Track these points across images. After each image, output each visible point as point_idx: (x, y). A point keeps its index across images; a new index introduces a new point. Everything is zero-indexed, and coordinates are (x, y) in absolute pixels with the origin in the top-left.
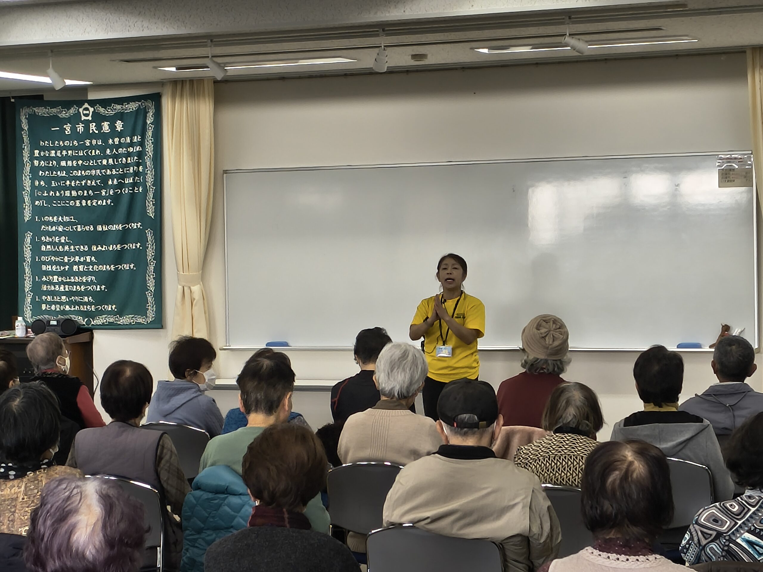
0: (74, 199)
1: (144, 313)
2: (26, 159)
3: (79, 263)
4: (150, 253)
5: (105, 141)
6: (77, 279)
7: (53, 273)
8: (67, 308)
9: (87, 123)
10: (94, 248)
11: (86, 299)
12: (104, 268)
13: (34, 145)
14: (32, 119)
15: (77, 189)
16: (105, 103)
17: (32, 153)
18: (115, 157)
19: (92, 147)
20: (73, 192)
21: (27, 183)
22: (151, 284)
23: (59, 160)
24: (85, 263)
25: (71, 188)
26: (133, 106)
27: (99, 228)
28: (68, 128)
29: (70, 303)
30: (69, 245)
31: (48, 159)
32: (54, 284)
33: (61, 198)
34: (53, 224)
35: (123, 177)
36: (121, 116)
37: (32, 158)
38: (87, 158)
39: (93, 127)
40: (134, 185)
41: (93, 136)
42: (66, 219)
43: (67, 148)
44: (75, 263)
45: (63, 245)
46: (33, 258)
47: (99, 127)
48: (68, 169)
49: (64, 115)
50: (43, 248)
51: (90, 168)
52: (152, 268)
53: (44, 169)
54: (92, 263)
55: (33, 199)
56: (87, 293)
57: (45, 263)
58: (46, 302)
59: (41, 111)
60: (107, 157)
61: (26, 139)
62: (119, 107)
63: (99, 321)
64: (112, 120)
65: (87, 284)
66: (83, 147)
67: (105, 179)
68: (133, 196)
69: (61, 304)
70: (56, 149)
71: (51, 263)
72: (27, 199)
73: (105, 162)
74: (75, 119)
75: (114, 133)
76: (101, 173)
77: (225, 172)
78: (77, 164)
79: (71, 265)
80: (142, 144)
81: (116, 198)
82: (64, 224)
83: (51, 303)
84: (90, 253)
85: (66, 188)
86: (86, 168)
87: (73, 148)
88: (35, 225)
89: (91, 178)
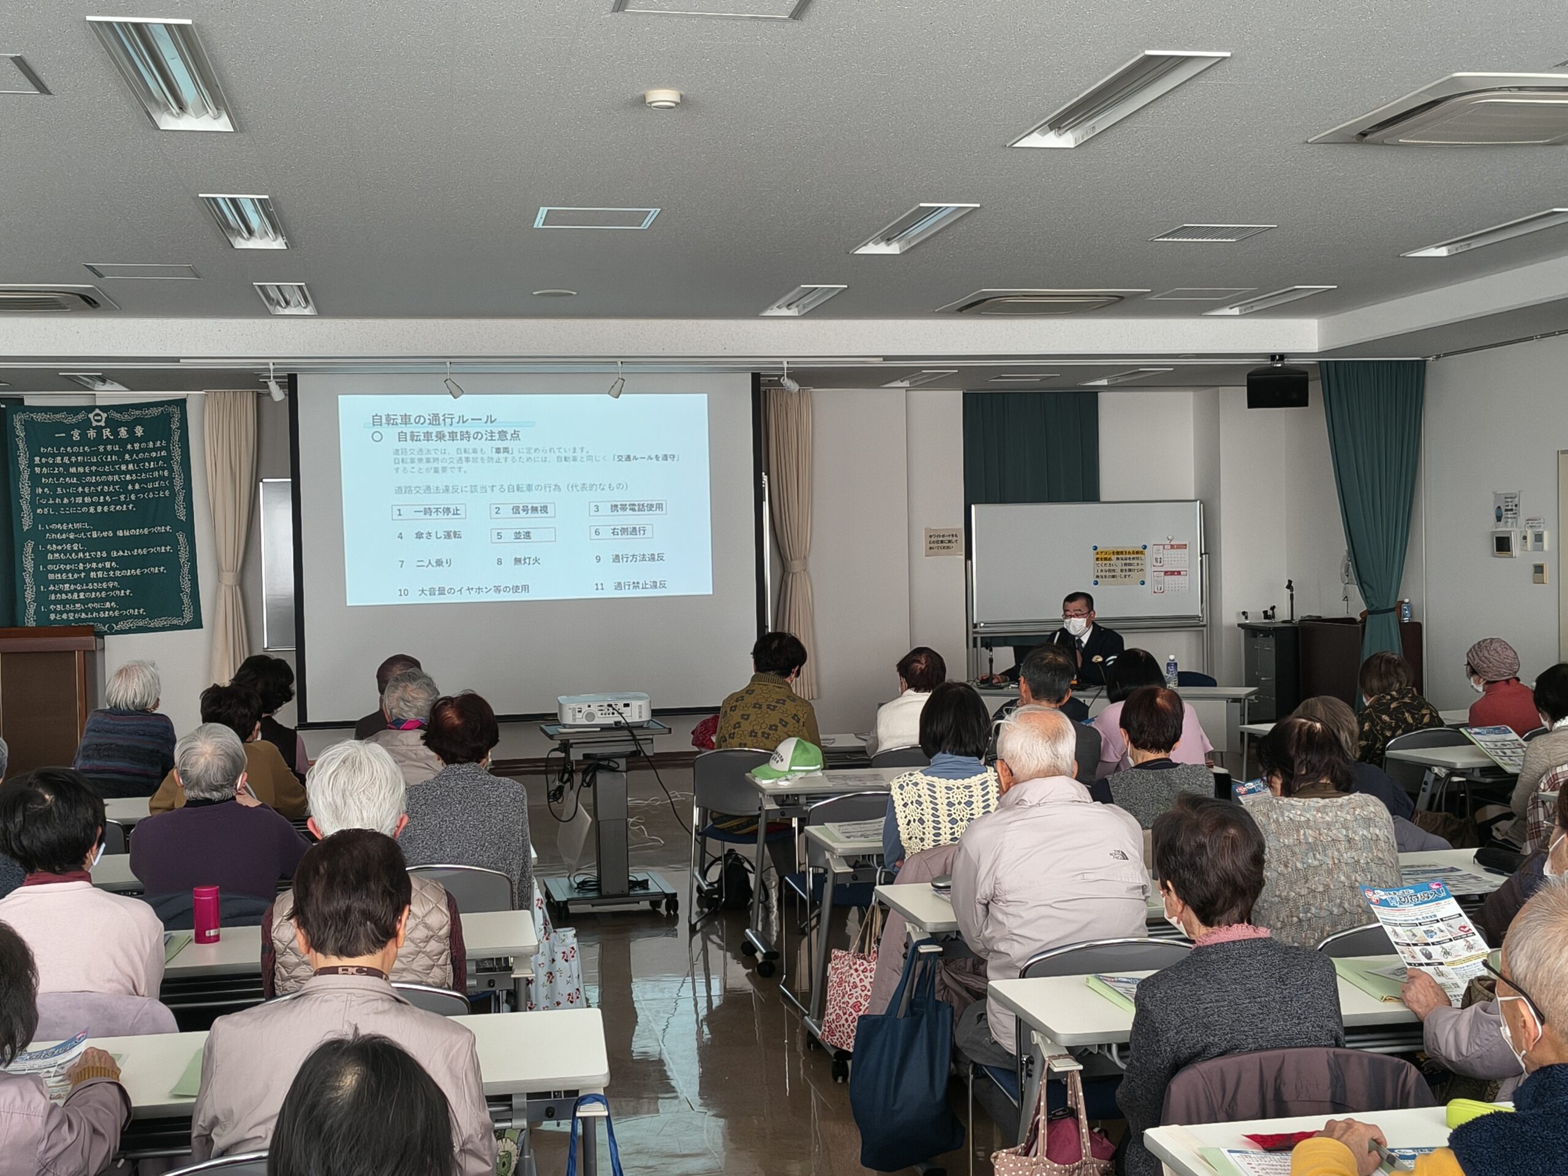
0: (88, 505)
1: (180, 615)
2: (23, 466)
4: (182, 555)
6: (95, 586)
7: (63, 582)
8: (83, 615)
9: (99, 429)
10: (114, 554)
13: (33, 452)
14: (29, 425)
16: (121, 409)
17: (30, 460)
19: (106, 453)
20: (86, 499)
21: (25, 491)
22: (186, 585)
23: (66, 467)
26: (154, 412)
27: (120, 533)
28: (76, 435)
29: (86, 611)
30: (84, 552)
31: (52, 466)
32: (66, 593)
33: (70, 505)
34: (62, 532)
36: (139, 422)
37: (31, 465)
39: (107, 433)
40: (162, 489)
42: (78, 526)
43: (77, 455)
44: (92, 569)
45: (77, 552)
46: (36, 567)
47: (115, 433)
48: (78, 476)
49: (70, 421)
50: (50, 557)
52: (186, 569)
53: (47, 476)
54: (113, 569)
55: (34, 506)
57: (53, 572)
58: (55, 612)
59: (40, 417)
60: (127, 463)
61: (22, 446)
62: (138, 412)
63: (124, 626)
64: (131, 426)
65: (108, 589)
66: (97, 453)
68: (158, 500)
69: (75, 612)
70: (62, 456)
71: (60, 571)
72: (25, 506)
73: (124, 467)
74: (85, 425)
76: (120, 478)
78: (91, 471)
79: (88, 572)
80: (167, 448)
82: (76, 531)
83: (61, 612)
84: (109, 559)
85: (77, 495)
86: (101, 474)
87: (84, 454)
88: (35, 534)
89: (108, 483)
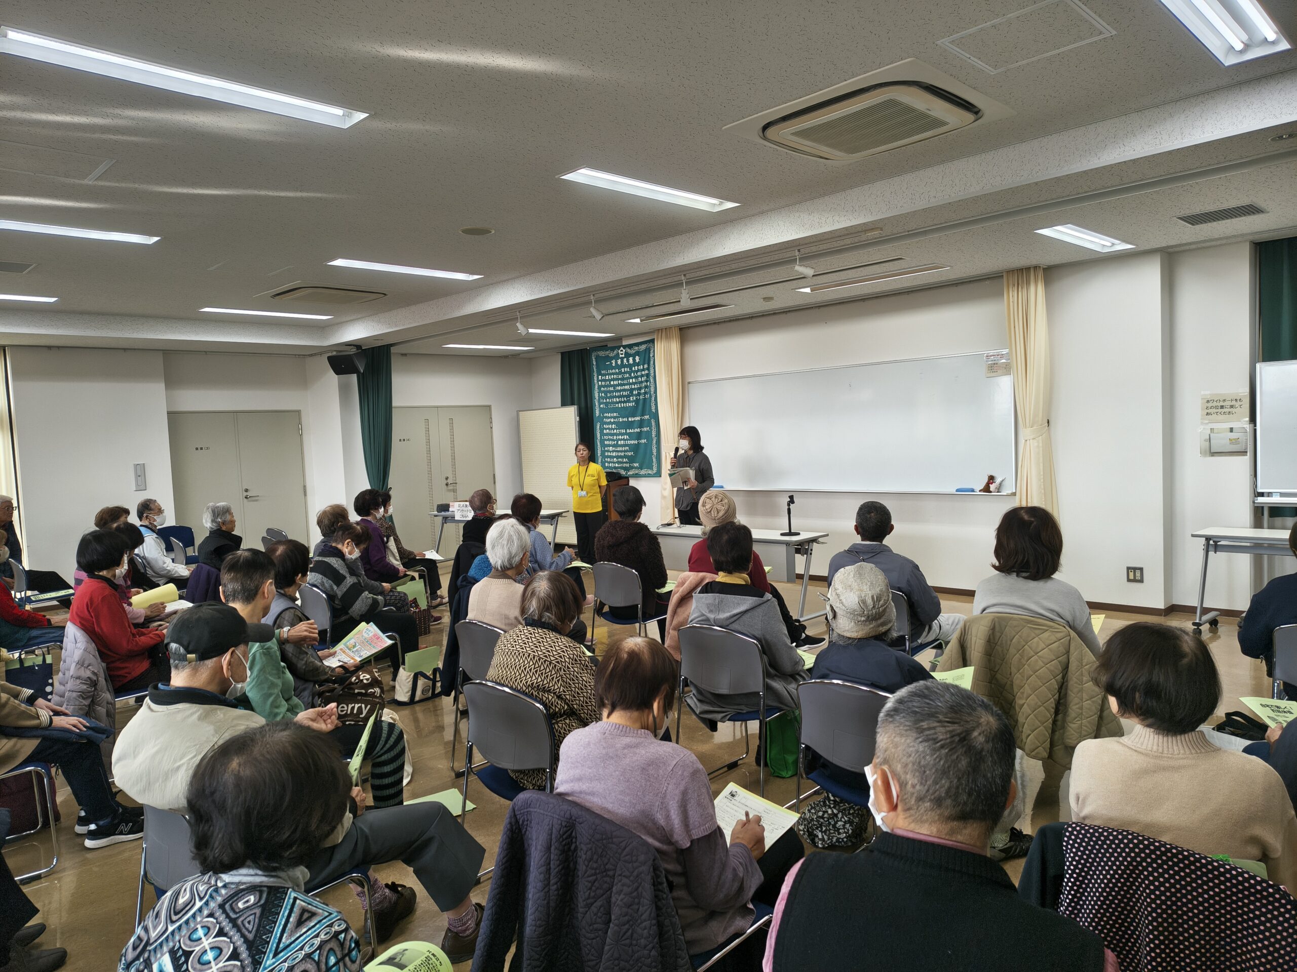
0: (618, 403)
1: (652, 469)
2: (596, 381)
3: (621, 440)
4: (654, 433)
5: (631, 369)
6: (620, 449)
7: (609, 446)
8: (617, 465)
9: (622, 359)
10: (628, 431)
11: (625, 460)
12: (632, 442)
13: (599, 374)
14: (597, 358)
15: (619, 397)
16: (630, 346)
17: (598, 378)
18: (636, 377)
20: (617, 399)
21: (596, 395)
22: (655, 451)
23: (610, 380)
24: (624, 439)
25: (616, 397)
26: (643, 347)
27: (630, 419)
28: (613, 362)
29: (618, 462)
30: (617, 429)
31: (605, 380)
32: (610, 452)
33: (613, 403)
34: (608, 418)
35: (640, 389)
36: (638, 353)
37: (598, 381)
38: (623, 379)
39: (625, 360)
40: (645, 393)
41: (625, 366)
42: (615, 414)
43: (613, 374)
45: (614, 429)
46: (601, 437)
47: (628, 361)
48: (614, 386)
49: (612, 355)
50: (605, 431)
51: (624, 385)
52: (654, 442)
53: (604, 386)
54: (627, 440)
55: (600, 404)
56: (625, 457)
57: (607, 440)
58: (607, 462)
59: (602, 354)
60: (632, 378)
61: (595, 370)
62: (637, 348)
63: (630, 473)
64: (634, 356)
65: (625, 451)
66: (620, 373)
67: (631, 390)
68: (645, 399)
69: (614, 463)
70: (609, 374)
71: (609, 440)
72: (597, 404)
73: (631, 381)
74: (617, 357)
75: (635, 364)
77: (689, 383)
78: (619, 383)
79: (618, 440)
80: (648, 369)
81: (637, 401)
82: (614, 418)
83: (609, 463)
84: (626, 434)
85: (613, 397)
86: (622, 385)
87: (616, 374)
88: (601, 419)
89: (625, 390)
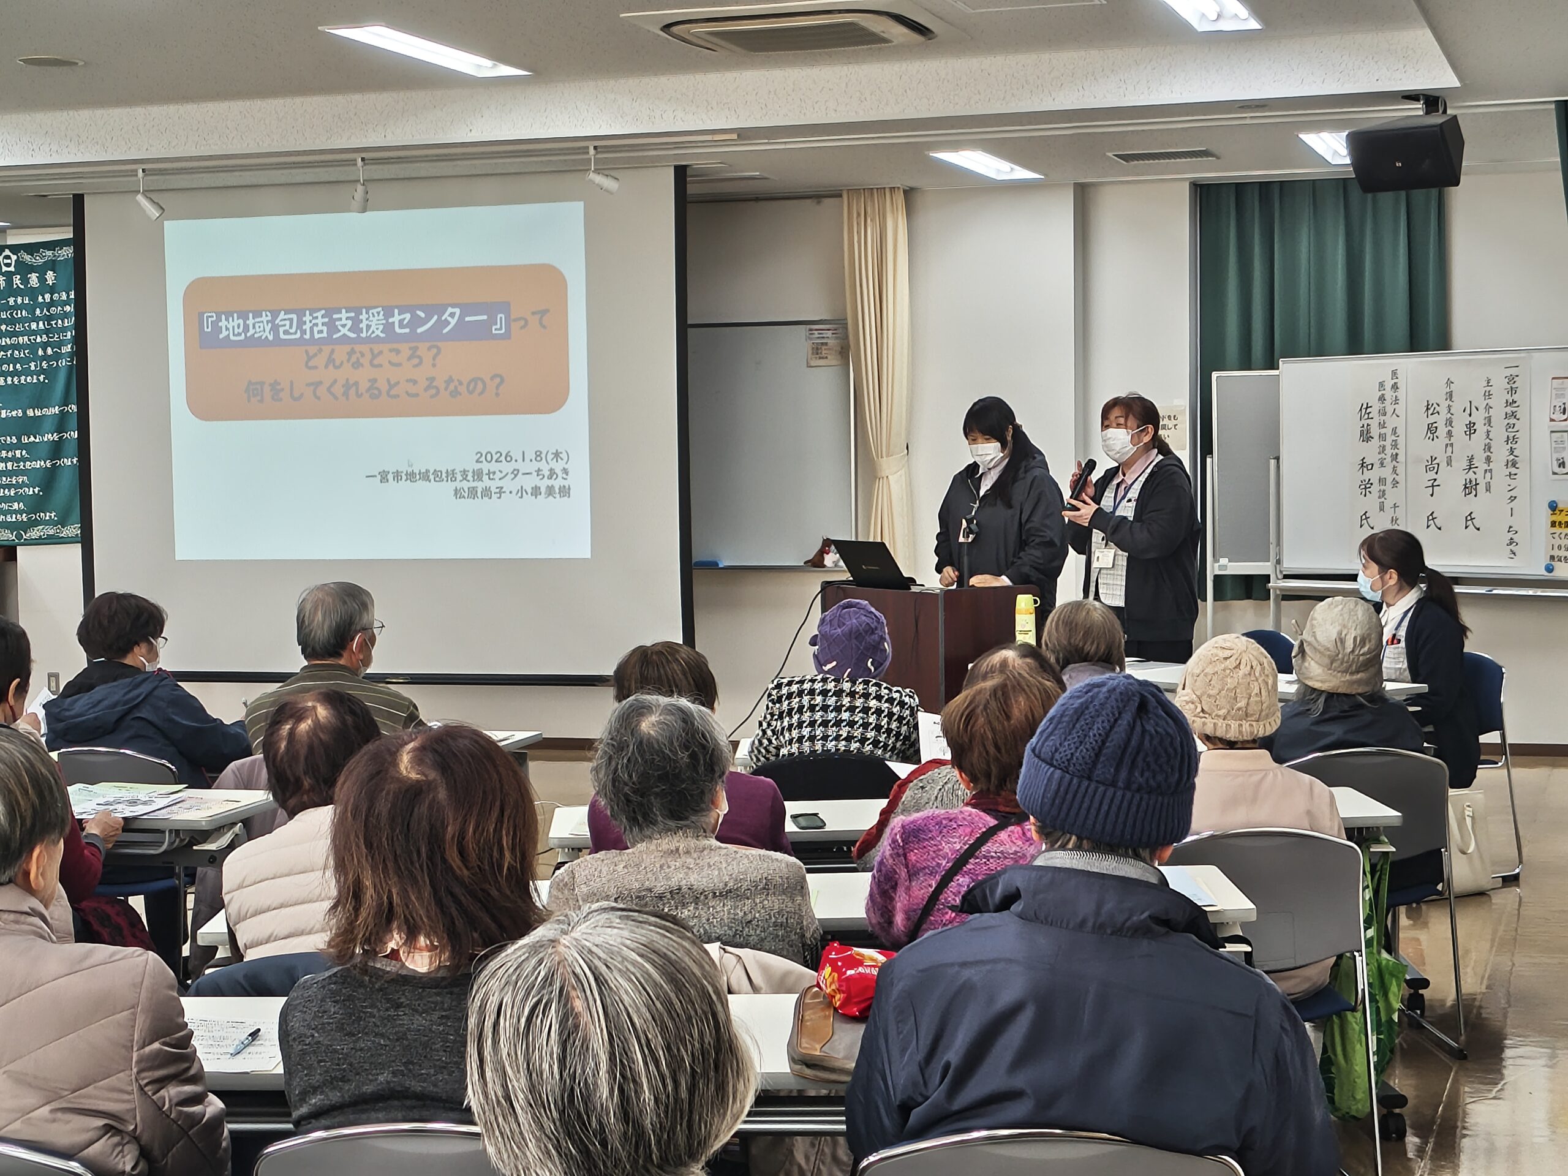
3: (6, 460)
5: (34, 298)
9: (9, 276)
10: (24, 439)
11: (16, 506)
12: (38, 465)
16: (32, 248)
18: (47, 319)
19: (16, 307)
24: (14, 459)
26: (64, 252)
27: (30, 413)
35: (58, 344)
36: (52, 265)
38: (11, 321)
39: (17, 280)
41: (17, 292)
44: (2, 459)
47: (25, 281)
51: (15, 334)
54: (24, 459)
56: (17, 498)
60: (37, 320)
62: (49, 253)
63: (31, 535)
64: (41, 271)
65: (18, 486)
67: (34, 347)
73: (34, 326)
75: (44, 288)
76: (30, 340)
81: (51, 373)
84: (20, 446)
86: (11, 335)
89: (18, 347)
